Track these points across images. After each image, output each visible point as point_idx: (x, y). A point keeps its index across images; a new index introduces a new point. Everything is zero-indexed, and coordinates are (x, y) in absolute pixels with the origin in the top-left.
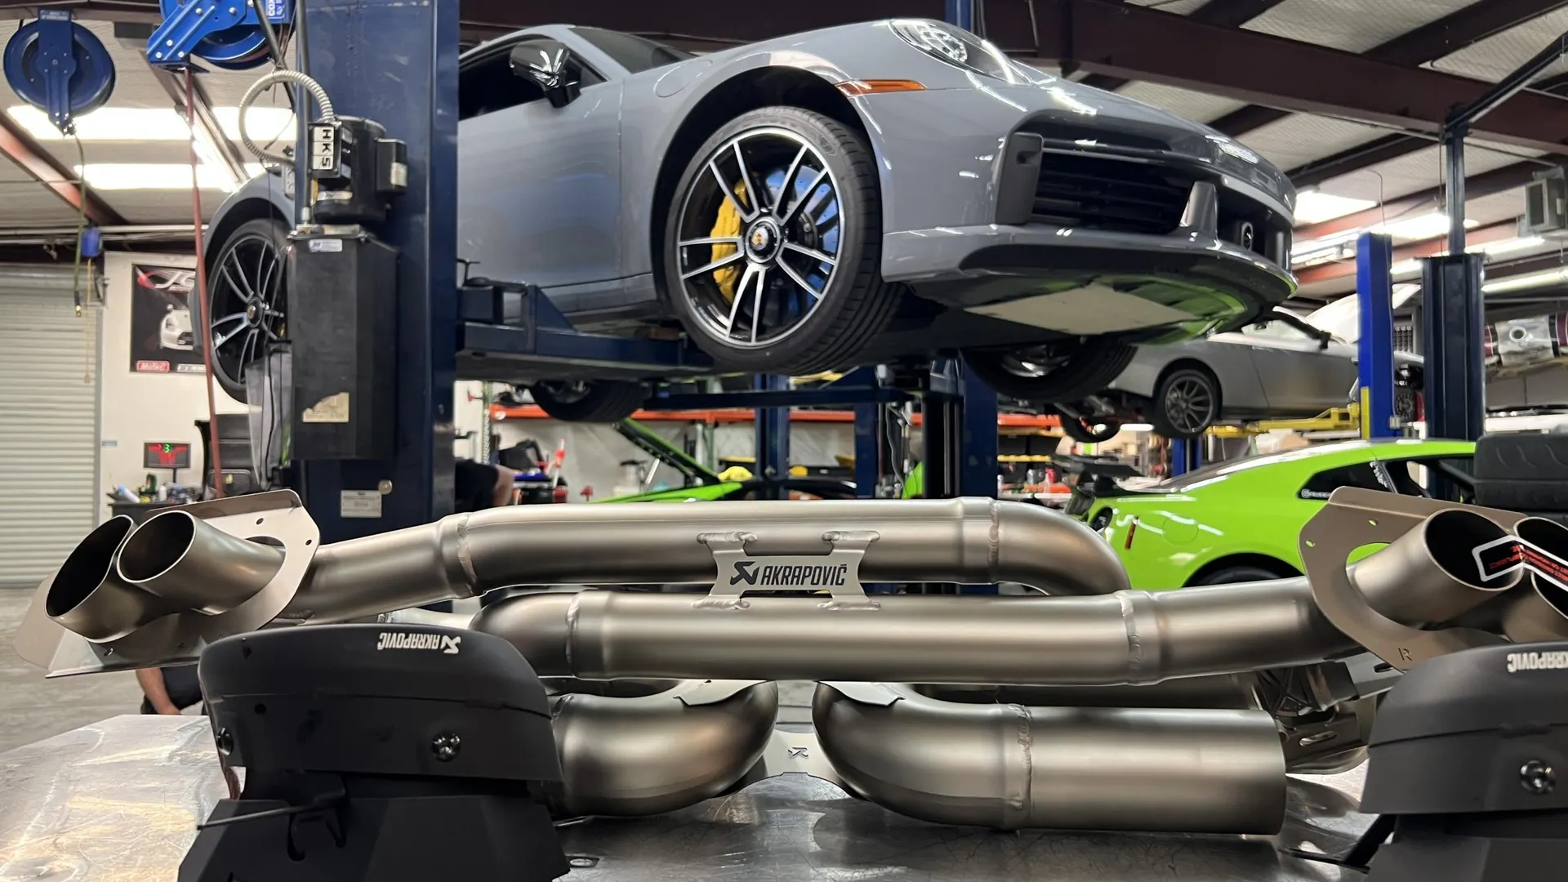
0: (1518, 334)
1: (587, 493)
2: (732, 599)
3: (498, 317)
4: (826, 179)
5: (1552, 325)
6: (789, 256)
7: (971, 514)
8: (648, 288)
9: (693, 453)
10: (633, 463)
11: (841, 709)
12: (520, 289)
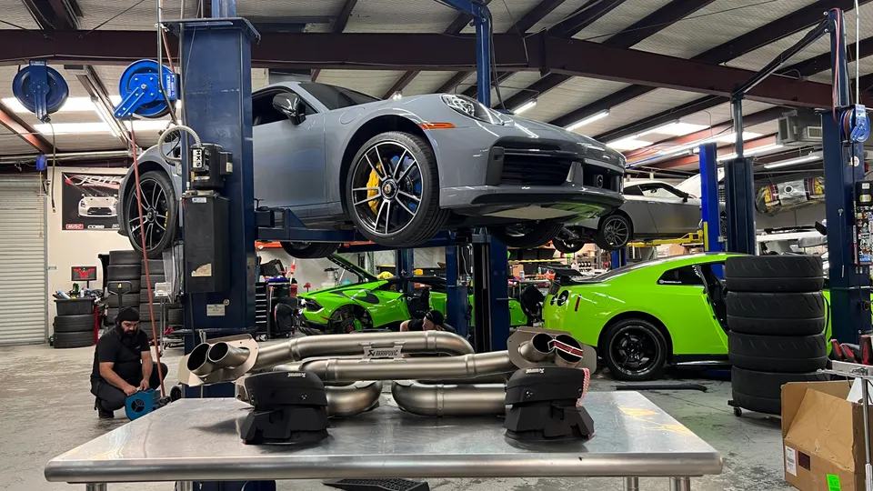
0: (789, 189)
1: (307, 286)
2: (368, 360)
3: (273, 224)
4: (415, 164)
5: (805, 184)
6: (401, 196)
7: (430, 335)
8: (340, 209)
9: (363, 266)
10: (332, 270)
11: (398, 387)
12: (282, 210)
